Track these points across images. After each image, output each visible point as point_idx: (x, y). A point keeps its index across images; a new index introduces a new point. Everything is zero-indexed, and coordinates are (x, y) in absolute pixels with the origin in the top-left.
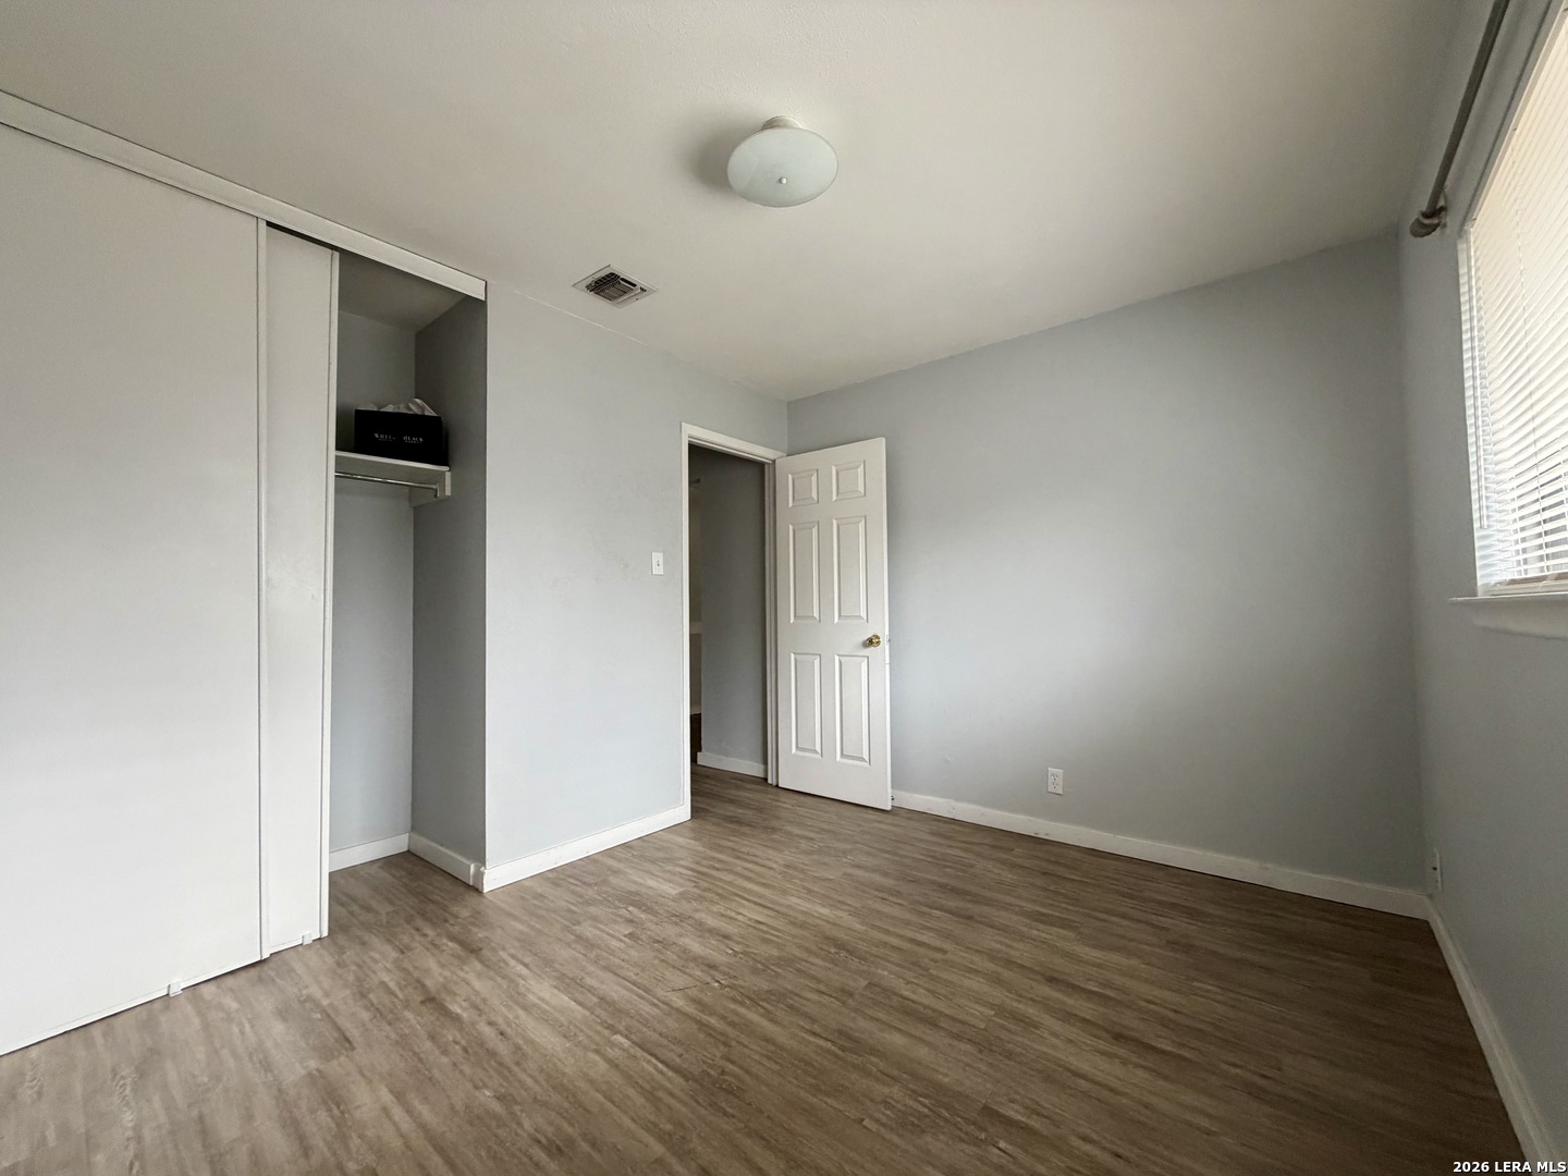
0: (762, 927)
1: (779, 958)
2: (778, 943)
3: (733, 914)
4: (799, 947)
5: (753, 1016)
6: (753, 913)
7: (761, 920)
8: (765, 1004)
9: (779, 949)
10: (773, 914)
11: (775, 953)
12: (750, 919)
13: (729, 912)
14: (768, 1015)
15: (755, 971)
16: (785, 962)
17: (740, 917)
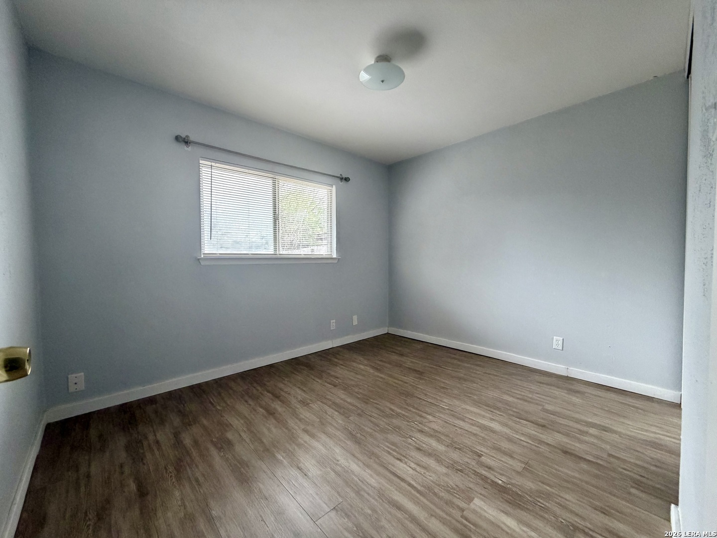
0: (399, 456)
1: (388, 433)
2: (388, 442)
3: (418, 469)
4: (376, 439)
5: (399, 411)
6: (404, 469)
7: (398, 462)
8: (394, 413)
9: (387, 439)
10: (390, 467)
11: (390, 436)
12: (406, 463)
13: (423, 471)
14: (393, 410)
15: (399, 428)
16: (383, 431)
17: (413, 465)
